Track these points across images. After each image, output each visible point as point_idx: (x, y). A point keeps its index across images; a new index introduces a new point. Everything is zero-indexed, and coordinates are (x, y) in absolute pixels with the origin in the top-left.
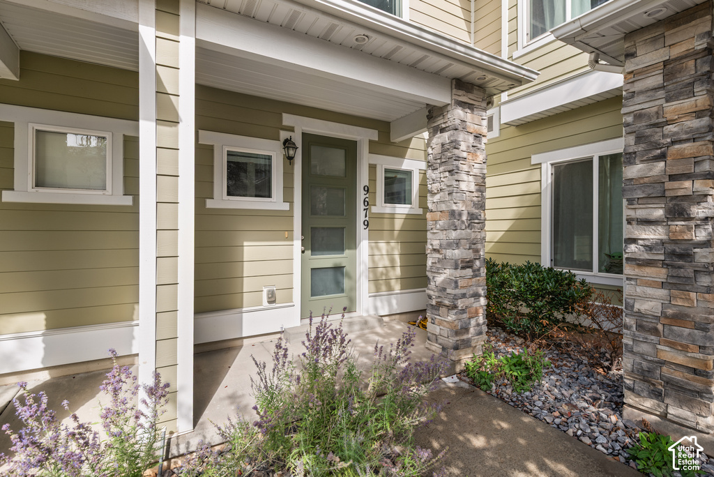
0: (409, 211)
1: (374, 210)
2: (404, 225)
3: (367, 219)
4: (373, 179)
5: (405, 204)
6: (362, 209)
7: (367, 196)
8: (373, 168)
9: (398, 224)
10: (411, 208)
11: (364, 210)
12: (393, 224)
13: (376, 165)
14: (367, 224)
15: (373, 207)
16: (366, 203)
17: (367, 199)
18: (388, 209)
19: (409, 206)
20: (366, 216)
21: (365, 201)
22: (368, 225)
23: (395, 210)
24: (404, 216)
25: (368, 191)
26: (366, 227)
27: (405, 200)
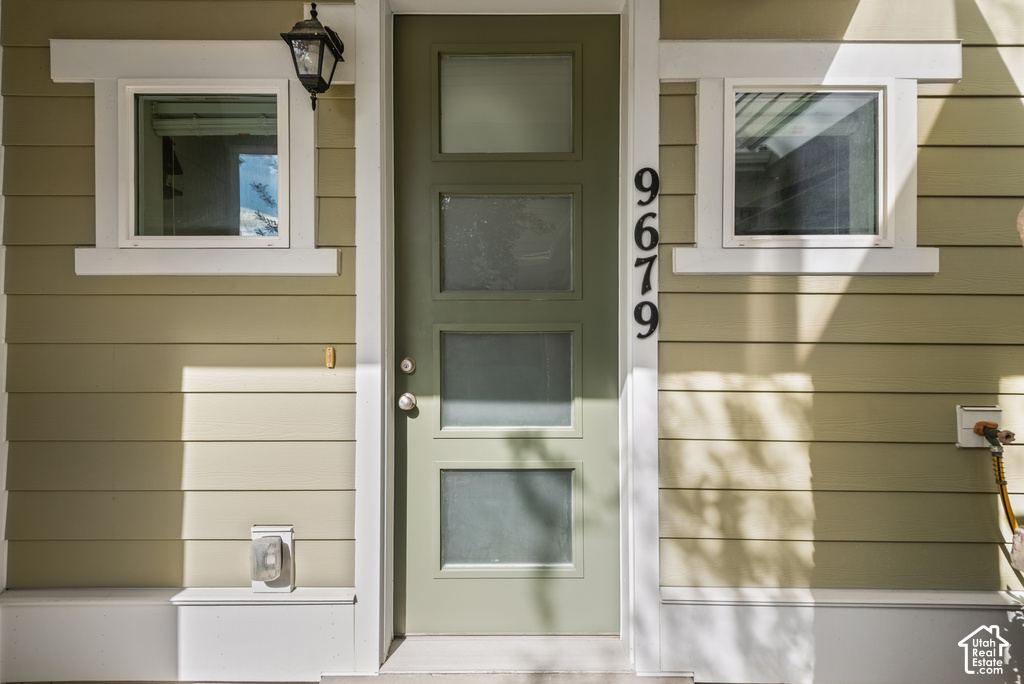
0: (866, 260)
1: (684, 261)
2: (836, 318)
3: (652, 296)
4: (679, 140)
5: (846, 232)
6: (631, 261)
7: (654, 207)
8: (679, 99)
9: (813, 315)
10: (876, 247)
11: (639, 262)
12: (789, 315)
13: (694, 85)
14: (651, 319)
15: (679, 253)
16: (646, 238)
17: (649, 223)
18: (766, 255)
19: (868, 240)
20: (646, 287)
21: (639, 230)
22: (654, 322)
23: (799, 260)
24: (841, 285)
25: (654, 189)
26: (645, 329)
27: (846, 215)
